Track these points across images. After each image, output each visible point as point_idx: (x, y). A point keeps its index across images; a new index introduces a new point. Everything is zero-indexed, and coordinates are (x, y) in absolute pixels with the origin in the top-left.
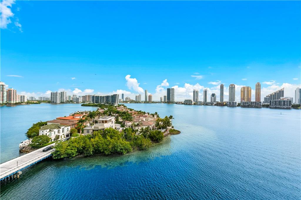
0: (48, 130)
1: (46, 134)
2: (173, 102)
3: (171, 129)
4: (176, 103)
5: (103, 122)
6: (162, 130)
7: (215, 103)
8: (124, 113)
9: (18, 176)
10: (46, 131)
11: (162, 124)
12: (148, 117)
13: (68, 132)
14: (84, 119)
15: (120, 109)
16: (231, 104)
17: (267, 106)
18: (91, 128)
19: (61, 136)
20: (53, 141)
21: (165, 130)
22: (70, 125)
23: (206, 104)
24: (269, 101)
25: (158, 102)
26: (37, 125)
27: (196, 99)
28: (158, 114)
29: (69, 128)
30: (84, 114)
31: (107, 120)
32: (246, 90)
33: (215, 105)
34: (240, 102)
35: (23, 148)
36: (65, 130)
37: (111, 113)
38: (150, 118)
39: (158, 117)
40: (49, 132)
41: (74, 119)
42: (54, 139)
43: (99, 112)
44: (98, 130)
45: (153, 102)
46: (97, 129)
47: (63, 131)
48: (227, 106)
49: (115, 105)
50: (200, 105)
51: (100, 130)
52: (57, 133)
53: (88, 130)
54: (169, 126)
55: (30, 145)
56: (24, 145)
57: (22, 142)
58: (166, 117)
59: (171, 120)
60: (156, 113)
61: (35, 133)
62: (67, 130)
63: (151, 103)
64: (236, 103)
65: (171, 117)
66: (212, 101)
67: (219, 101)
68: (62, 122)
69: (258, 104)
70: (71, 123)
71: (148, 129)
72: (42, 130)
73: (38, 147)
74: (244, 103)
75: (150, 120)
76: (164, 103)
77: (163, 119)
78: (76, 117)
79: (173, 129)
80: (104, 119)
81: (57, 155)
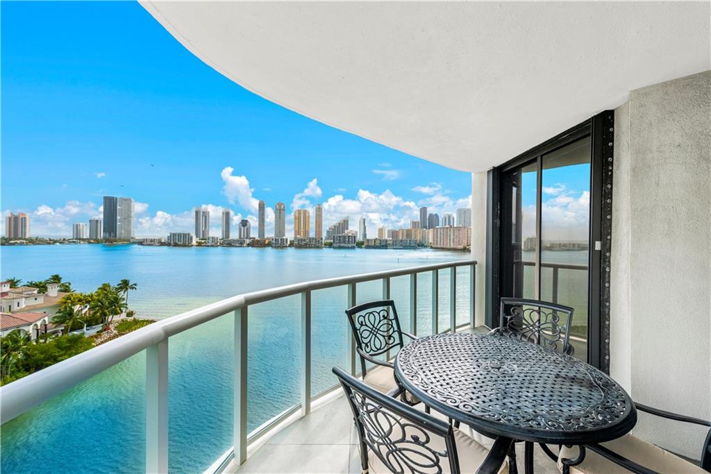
2: (130, 242)
3: (123, 320)
4: (141, 243)
6: (88, 332)
7: (248, 241)
11: (84, 312)
12: (11, 296)
16: (279, 244)
17: (330, 245)
21: (101, 329)
23: (227, 243)
24: (332, 237)
25: (62, 242)
27: (203, 232)
28: (62, 282)
32: (302, 215)
33: (249, 245)
34: (293, 239)
39: (66, 289)
45: (32, 242)
48: (272, 247)
50: (212, 246)
54: (116, 313)
58: (105, 288)
59: (121, 294)
60: (56, 279)
63: (22, 244)
64: (287, 240)
65: (125, 285)
66: (242, 236)
67: (256, 236)
69: (319, 241)
71: (16, 341)
74: (299, 240)
76: (89, 243)
77: (92, 296)
79: (132, 318)
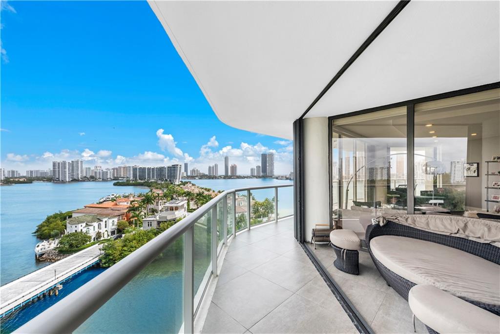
0: (84, 225)
1: (81, 230)
2: (272, 177)
4: (277, 178)
5: (172, 209)
8: (200, 194)
9: (57, 291)
10: (81, 226)
13: (114, 227)
14: (137, 205)
15: (188, 188)
18: (155, 219)
19: (103, 233)
20: (92, 241)
22: (115, 216)
25: (247, 177)
26: (55, 216)
29: (116, 220)
30: (132, 199)
31: (178, 205)
35: (43, 254)
36: (109, 224)
37: (174, 196)
38: (243, 202)
40: (85, 227)
41: (117, 206)
42: (94, 238)
43: (157, 195)
44: (166, 222)
45: (239, 177)
46: (166, 220)
47: (106, 225)
49: (177, 183)
51: (170, 221)
52: (97, 230)
53: (150, 222)
55: (57, 248)
56: (43, 250)
57: (37, 245)
61: (58, 231)
62: (111, 224)
63: (235, 178)
68: (100, 212)
70: (117, 213)
72: (73, 224)
73: (70, 251)
75: (243, 204)
76: (257, 178)
78: (121, 204)
80: (172, 204)
81: (107, 260)
